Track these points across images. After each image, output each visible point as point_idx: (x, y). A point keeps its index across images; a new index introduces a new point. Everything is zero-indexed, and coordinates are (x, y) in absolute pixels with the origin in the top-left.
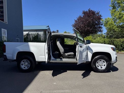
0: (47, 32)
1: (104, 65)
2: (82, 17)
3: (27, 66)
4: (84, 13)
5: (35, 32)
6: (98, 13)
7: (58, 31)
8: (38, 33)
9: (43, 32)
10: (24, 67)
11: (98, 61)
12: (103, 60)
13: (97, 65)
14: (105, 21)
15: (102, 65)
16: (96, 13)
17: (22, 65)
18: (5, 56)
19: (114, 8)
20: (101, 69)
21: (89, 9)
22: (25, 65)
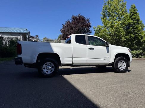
0: (27, 36)
1: (124, 66)
2: (71, 22)
3: (51, 70)
4: (74, 18)
5: (11, 35)
6: (88, 20)
7: (37, 36)
8: (17, 37)
9: (21, 36)
10: (47, 72)
11: (120, 62)
12: (123, 61)
13: (119, 65)
14: (98, 29)
15: (122, 66)
16: (86, 19)
17: (44, 69)
18: (21, 58)
19: (104, 16)
20: (122, 69)
21: (79, 15)
22: (48, 69)
